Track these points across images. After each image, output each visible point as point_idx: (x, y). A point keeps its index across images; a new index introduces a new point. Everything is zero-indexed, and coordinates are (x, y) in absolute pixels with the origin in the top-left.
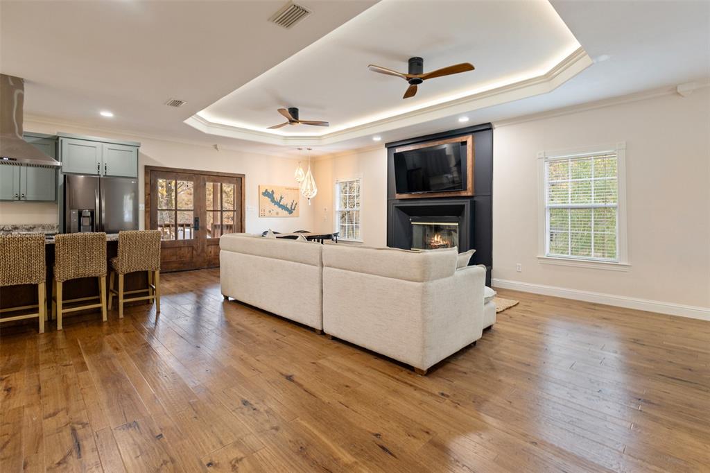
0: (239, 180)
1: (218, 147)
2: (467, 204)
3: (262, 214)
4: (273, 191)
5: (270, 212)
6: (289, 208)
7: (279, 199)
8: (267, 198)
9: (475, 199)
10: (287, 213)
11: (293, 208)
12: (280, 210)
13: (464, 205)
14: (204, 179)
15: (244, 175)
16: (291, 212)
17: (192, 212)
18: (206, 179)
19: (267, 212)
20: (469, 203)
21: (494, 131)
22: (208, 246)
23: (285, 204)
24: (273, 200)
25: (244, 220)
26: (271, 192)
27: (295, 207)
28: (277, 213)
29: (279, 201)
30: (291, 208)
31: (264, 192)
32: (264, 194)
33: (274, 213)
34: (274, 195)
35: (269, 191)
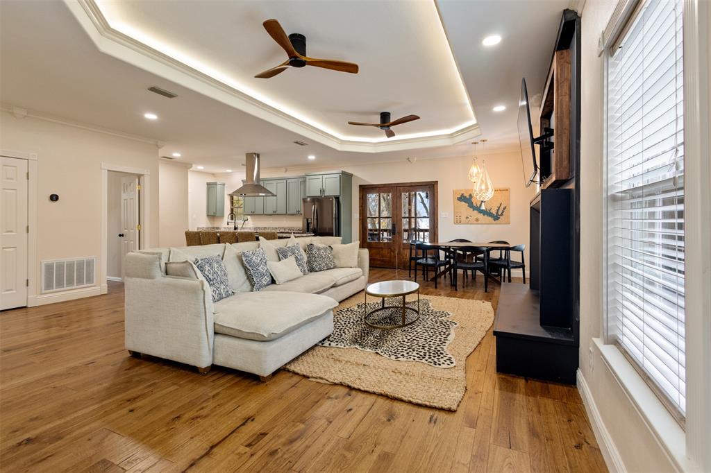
0: (431, 188)
1: (410, 160)
3: (458, 221)
4: (470, 195)
5: (467, 218)
6: (495, 213)
7: (479, 204)
8: (463, 203)
10: (490, 219)
11: (500, 213)
12: (480, 216)
14: (399, 190)
15: (437, 182)
16: (496, 218)
17: (390, 219)
18: (401, 190)
19: (463, 219)
22: (404, 249)
23: (489, 208)
24: (471, 205)
25: (437, 227)
26: (468, 197)
27: (503, 212)
28: (477, 220)
29: (478, 206)
30: (497, 213)
31: (459, 196)
32: (460, 199)
33: (472, 219)
34: (473, 200)
35: (465, 195)
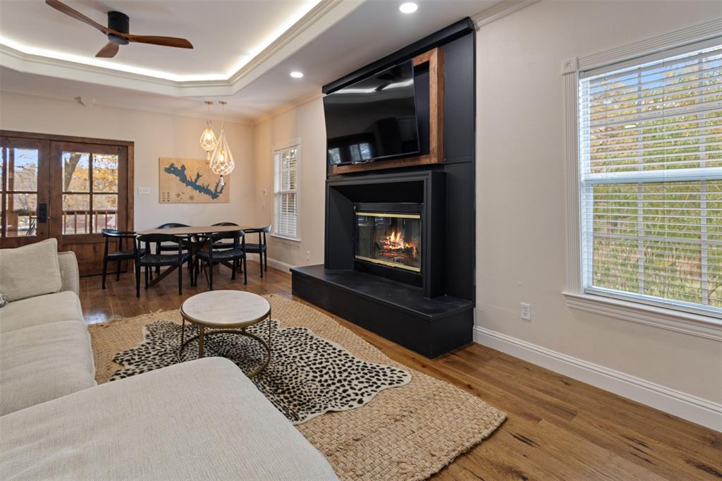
0: (123, 150)
1: (82, 100)
2: (427, 178)
3: (165, 199)
4: (183, 167)
5: (178, 195)
6: (213, 191)
7: (194, 178)
8: (173, 175)
9: (446, 170)
10: (208, 197)
11: (219, 191)
12: (196, 193)
13: (423, 181)
14: (58, 146)
15: (133, 143)
16: (215, 196)
17: (36, 196)
18: (62, 147)
19: (173, 196)
20: (430, 177)
21: (478, 34)
23: (206, 185)
24: (184, 179)
25: (132, 208)
26: (180, 168)
27: (222, 189)
28: (192, 198)
29: (194, 181)
30: (216, 190)
31: (168, 166)
32: (168, 170)
33: (185, 197)
34: (186, 172)
35: (176, 166)
